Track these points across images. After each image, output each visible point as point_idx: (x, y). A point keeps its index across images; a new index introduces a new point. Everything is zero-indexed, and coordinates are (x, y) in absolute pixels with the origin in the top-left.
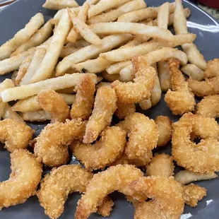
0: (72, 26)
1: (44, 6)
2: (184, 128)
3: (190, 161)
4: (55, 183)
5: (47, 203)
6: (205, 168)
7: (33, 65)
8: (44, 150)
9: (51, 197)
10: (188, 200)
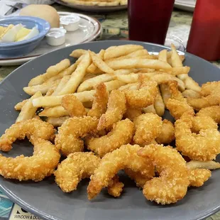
0: (91, 62)
1: (71, 55)
2: (185, 123)
3: (192, 146)
4: (71, 162)
5: (62, 177)
6: (207, 151)
7: (59, 87)
8: (63, 136)
9: (67, 172)
10: (194, 179)
